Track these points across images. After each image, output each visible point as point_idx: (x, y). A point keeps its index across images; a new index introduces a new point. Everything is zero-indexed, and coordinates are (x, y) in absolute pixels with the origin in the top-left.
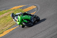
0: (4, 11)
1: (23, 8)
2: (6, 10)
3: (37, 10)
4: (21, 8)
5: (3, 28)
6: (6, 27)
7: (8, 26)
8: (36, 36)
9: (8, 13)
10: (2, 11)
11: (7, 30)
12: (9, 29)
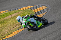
0: (13, 12)
1: (33, 9)
2: (15, 11)
3: (48, 10)
4: (30, 8)
5: (12, 28)
6: (15, 28)
7: (17, 26)
8: (46, 37)
9: (17, 14)
10: (11, 11)
11: (16, 30)
12: (17, 29)
